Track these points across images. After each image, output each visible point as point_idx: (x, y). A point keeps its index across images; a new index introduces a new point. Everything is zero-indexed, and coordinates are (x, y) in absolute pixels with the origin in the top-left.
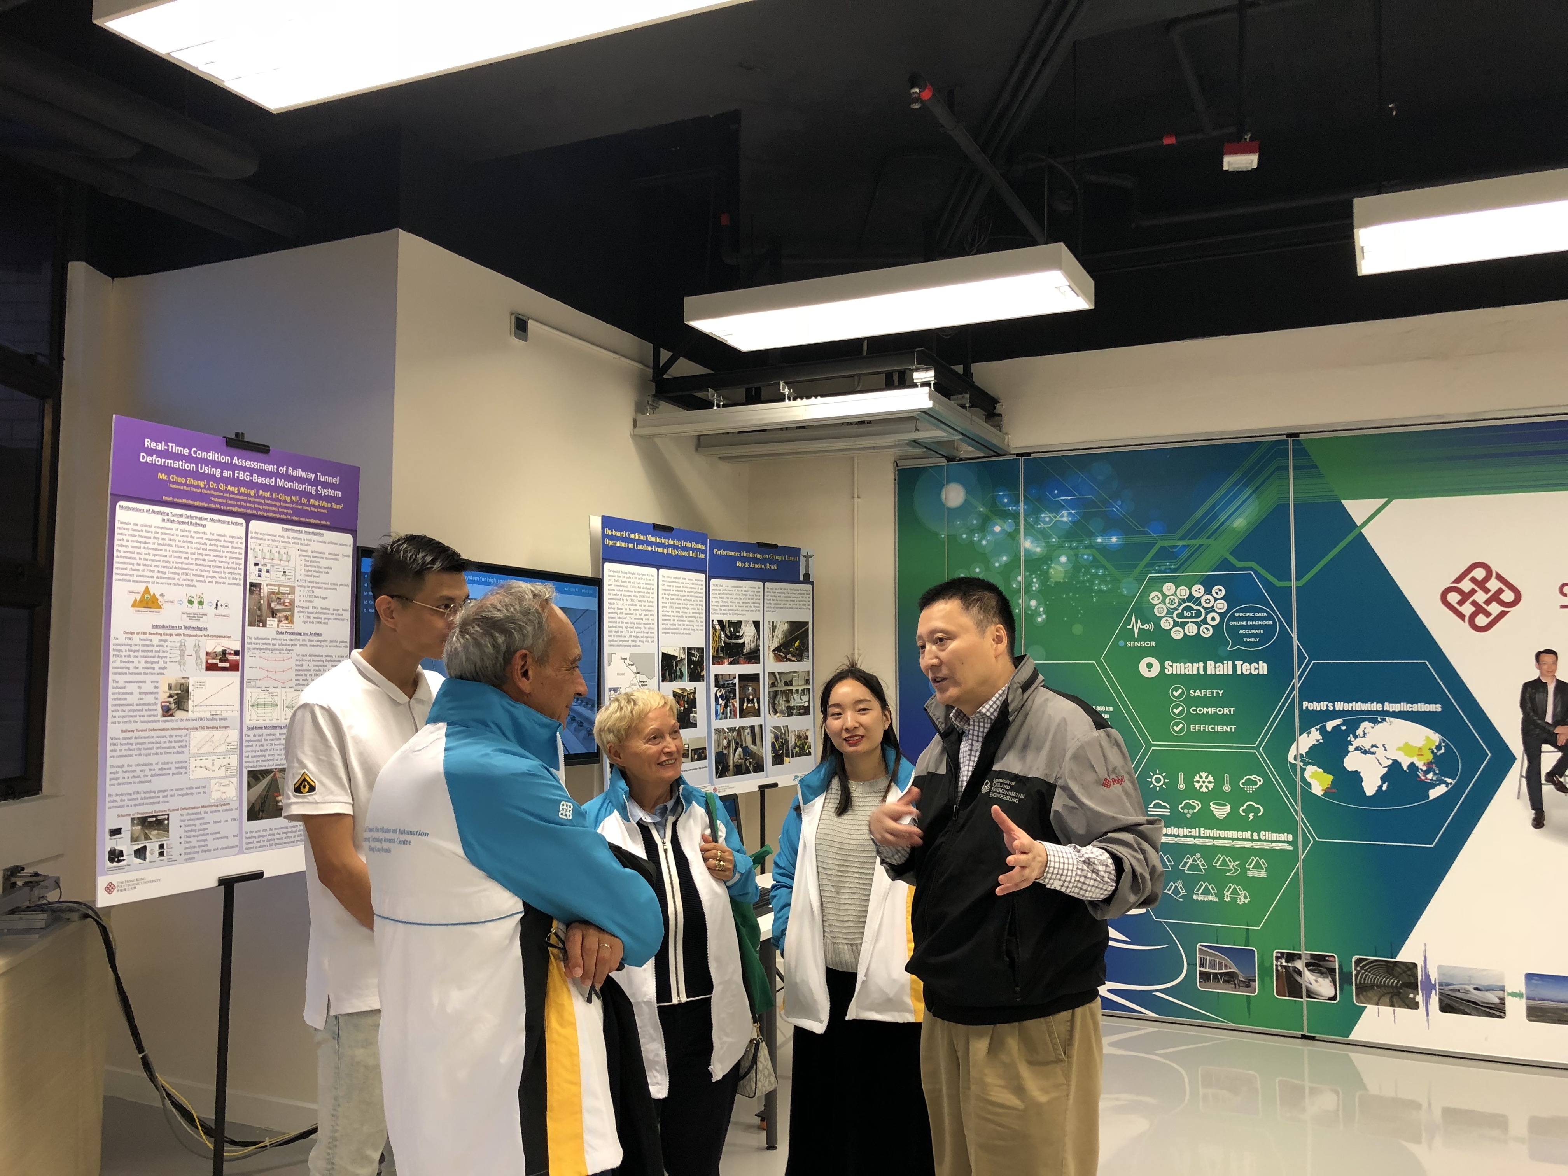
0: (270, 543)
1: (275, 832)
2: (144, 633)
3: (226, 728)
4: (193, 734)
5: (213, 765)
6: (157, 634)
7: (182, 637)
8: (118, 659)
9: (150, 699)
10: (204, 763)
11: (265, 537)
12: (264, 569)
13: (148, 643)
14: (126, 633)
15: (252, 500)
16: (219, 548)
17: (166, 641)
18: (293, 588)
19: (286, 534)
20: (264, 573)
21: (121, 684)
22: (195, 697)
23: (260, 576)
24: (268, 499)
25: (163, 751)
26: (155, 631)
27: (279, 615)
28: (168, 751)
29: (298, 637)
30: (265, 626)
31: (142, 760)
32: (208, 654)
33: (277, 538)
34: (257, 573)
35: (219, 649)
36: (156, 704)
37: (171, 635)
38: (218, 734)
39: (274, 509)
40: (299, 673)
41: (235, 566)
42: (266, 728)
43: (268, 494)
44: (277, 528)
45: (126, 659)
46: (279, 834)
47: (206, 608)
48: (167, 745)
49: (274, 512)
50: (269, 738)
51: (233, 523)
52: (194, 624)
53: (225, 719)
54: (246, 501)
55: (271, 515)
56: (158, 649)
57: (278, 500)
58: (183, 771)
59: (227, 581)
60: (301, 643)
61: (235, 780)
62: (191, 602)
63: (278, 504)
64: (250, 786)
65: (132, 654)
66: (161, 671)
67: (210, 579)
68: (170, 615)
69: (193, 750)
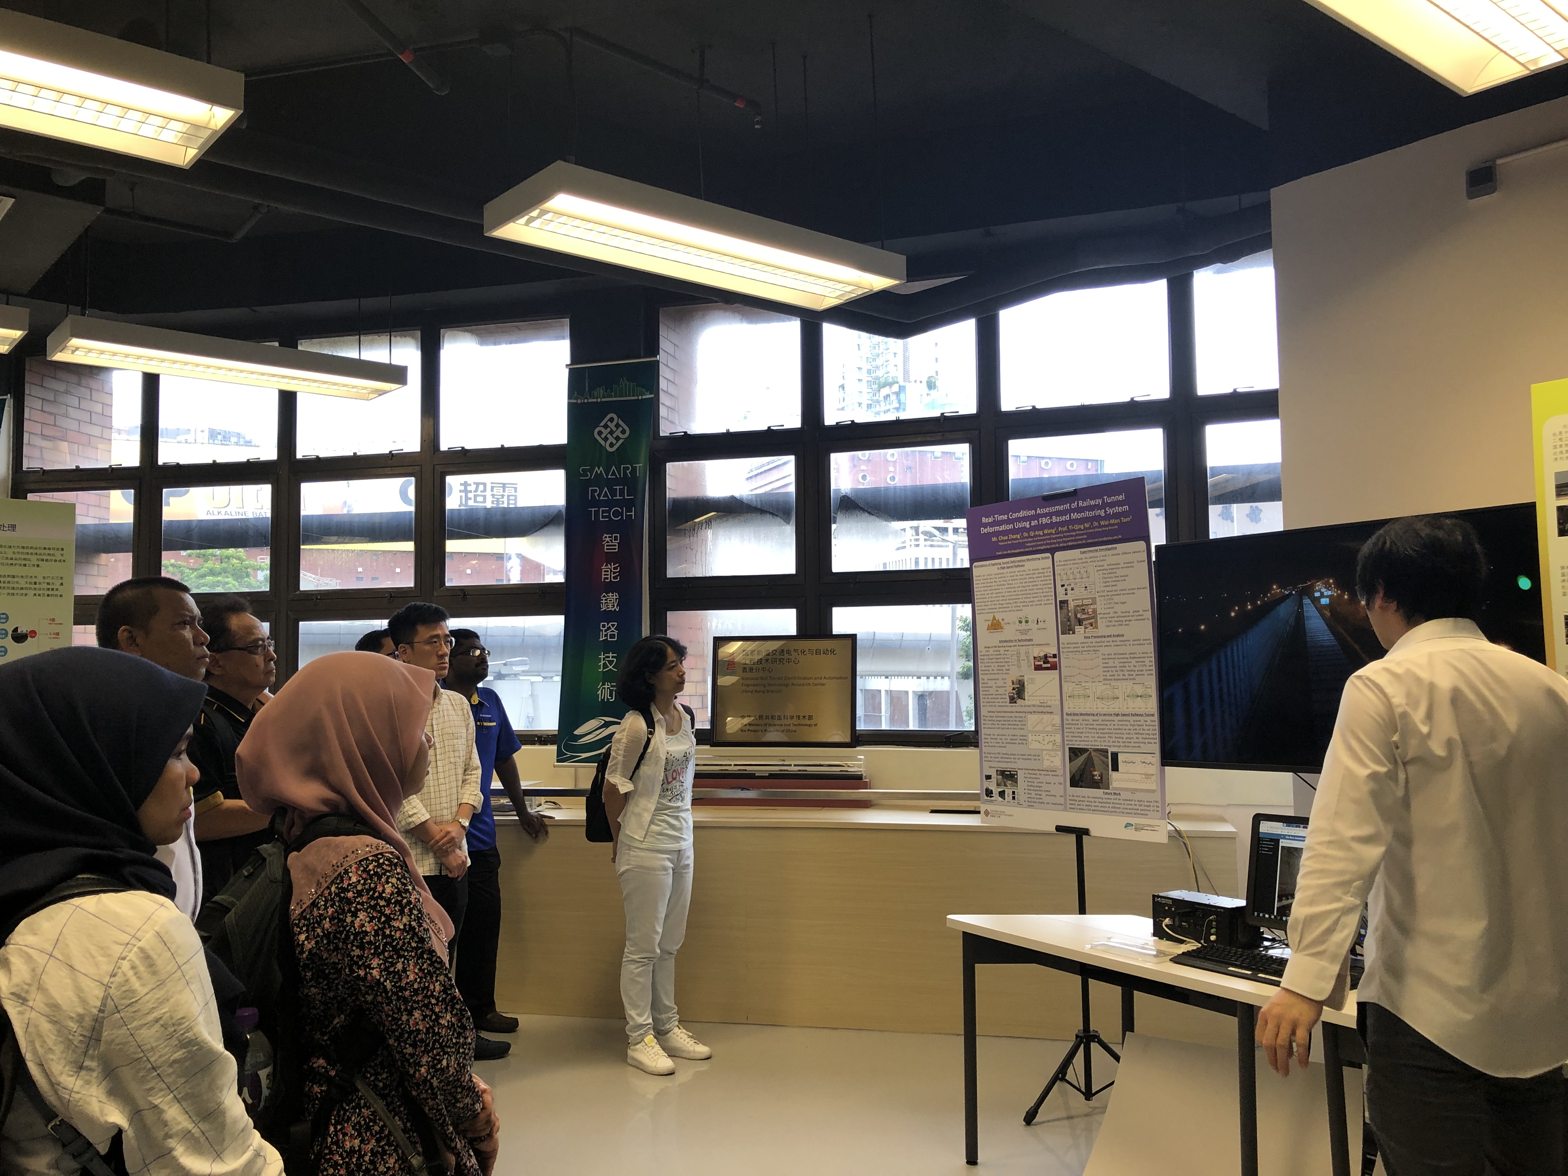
0: (1072, 566)
1: (1093, 800)
2: (995, 647)
3: (1051, 713)
4: (1029, 716)
5: (1044, 740)
6: (1002, 647)
7: (1018, 647)
8: (983, 665)
9: (1001, 691)
10: (1037, 738)
11: (1067, 563)
12: (1069, 588)
13: (998, 653)
14: (985, 647)
15: (1054, 536)
16: (1035, 579)
17: (1008, 651)
18: (1094, 599)
19: (1083, 556)
20: (1069, 592)
21: (986, 681)
22: (1029, 689)
23: (1066, 594)
24: (1066, 532)
25: (1012, 727)
26: (1001, 645)
27: (1084, 623)
28: (1015, 727)
29: (1103, 639)
30: (1074, 633)
31: (1001, 732)
32: (1035, 658)
33: (1077, 561)
34: (1064, 592)
35: (1042, 654)
36: (1005, 694)
37: (1011, 646)
38: (1046, 717)
39: (1071, 538)
40: (1106, 669)
41: (1047, 590)
42: (1081, 714)
43: (1065, 529)
44: (1075, 553)
45: (987, 665)
46: (1095, 802)
47: (1032, 625)
48: (1014, 723)
49: (1072, 541)
50: (1084, 723)
51: (1043, 558)
52: (1024, 637)
53: (1050, 706)
54: (1049, 539)
55: (1070, 544)
56: (1004, 656)
57: (1074, 530)
58: (1024, 742)
59: (1043, 603)
60: (1106, 644)
61: (1060, 753)
62: (1020, 622)
63: (1074, 533)
64: (1071, 760)
65: (990, 661)
66: (1007, 672)
67: (1031, 603)
68: (1009, 632)
69: (1030, 728)
